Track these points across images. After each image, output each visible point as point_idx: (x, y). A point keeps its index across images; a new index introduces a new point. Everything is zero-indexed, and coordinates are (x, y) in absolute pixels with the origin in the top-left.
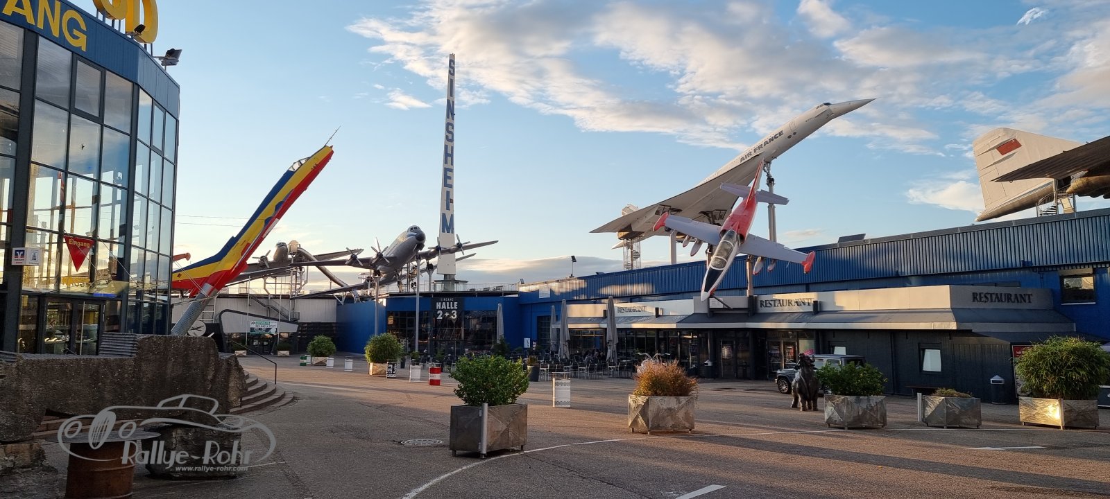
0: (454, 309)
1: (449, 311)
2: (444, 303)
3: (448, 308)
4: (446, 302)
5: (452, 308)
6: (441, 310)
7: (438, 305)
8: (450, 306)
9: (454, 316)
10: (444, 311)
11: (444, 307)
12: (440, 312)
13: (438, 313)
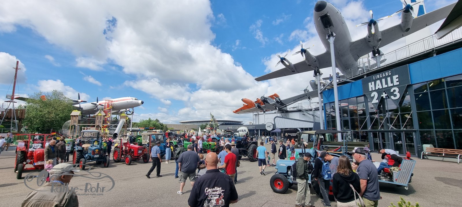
0: (394, 86)
1: (387, 90)
2: (378, 82)
3: (385, 86)
4: (380, 79)
5: (390, 85)
6: (375, 91)
7: (371, 86)
8: (387, 83)
9: (395, 96)
10: (379, 91)
11: (379, 86)
12: (375, 94)
13: (372, 95)
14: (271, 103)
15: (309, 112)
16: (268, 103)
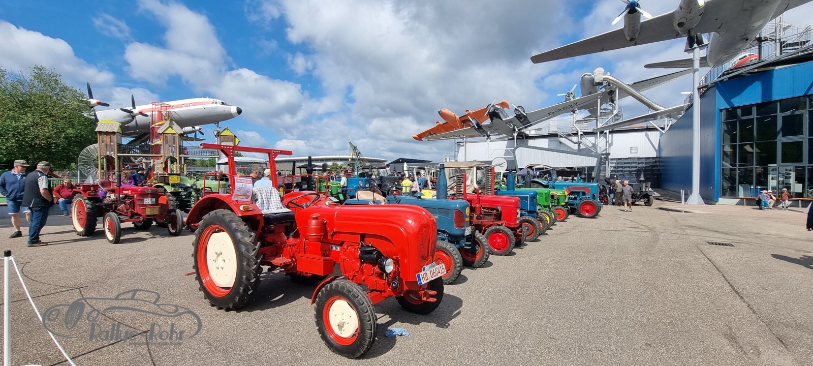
14: (504, 119)
15: (570, 138)
16: (500, 118)
